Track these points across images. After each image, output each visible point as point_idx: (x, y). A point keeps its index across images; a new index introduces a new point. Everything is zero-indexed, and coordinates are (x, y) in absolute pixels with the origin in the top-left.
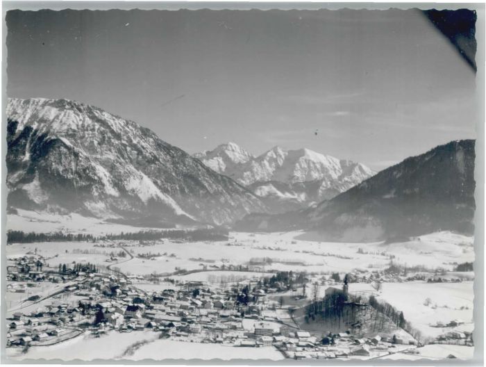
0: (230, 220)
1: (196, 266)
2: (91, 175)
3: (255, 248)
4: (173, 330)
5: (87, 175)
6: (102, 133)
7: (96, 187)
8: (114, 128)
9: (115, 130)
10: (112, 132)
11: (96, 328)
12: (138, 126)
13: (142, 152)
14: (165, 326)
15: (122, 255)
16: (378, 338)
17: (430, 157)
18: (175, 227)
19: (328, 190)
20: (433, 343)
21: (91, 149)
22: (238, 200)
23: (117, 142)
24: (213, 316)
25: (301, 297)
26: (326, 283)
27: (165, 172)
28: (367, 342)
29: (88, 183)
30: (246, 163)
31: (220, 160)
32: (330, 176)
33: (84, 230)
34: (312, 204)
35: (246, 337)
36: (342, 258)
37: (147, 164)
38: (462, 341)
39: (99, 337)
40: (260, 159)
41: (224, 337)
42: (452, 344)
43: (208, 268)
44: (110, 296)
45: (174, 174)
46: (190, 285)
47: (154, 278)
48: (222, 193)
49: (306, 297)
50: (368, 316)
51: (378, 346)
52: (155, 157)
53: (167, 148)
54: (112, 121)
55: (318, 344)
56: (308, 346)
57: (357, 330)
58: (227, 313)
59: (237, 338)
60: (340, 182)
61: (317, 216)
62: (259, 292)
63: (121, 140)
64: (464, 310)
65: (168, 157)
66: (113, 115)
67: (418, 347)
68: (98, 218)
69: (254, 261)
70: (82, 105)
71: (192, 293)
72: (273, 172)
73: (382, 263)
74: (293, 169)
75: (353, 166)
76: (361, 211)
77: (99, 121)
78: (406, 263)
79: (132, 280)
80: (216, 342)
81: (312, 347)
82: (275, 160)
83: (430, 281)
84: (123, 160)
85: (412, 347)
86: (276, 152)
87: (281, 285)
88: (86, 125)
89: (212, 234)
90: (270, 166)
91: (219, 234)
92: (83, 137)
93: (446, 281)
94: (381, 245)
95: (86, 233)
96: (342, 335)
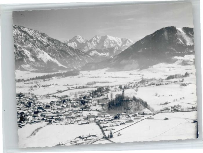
0: (80, 66)
1: (66, 88)
2: (22, 54)
3: (89, 77)
4: (53, 120)
5: (21, 54)
6: (25, 37)
7: (25, 59)
8: (30, 34)
9: (30, 35)
10: (29, 36)
11: (20, 124)
12: (40, 32)
13: (42, 43)
14: (50, 119)
15: (35, 86)
16: (137, 114)
17: (155, 35)
18: (58, 71)
19: (118, 50)
20: (159, 113)
21: (21, 43)
22: (83, 58)
23: (32, 40)
24: (70, 112)
25: (106, 99)
26: (117, 90)
27: (53, 50)
28: (133, 116)
29: (22, 57)
30: (85, 43)
31: (75, 43)
32: (118, 45)
33: (21, 77)
34: (112, 57)
35: (84, 119)
36: (123, 78)
37: (45, 47)
38: (170, 111)
39: (21, 127)
40: (90, 41)
41: (75, 121)
42: (166, 112)
43: (71, 88)
44: (28, 107)
45: (56, 50)
46: (62, 97)
47: (48, 96)
48: (76, 56)
49: (108, 98)
50: (133, 105)
51: (137, 117)
52: (48, 44)
53: (52, 40)
54: (29, 31)
55: (113, 119)
56: (109, 120)
57: (129, 111)
58: (76, 109)
59: (80, 120)
60: (122, 47)
61: (113, 62)
62: (90, 98)
63: (33, 39)
64: (171, 96)
65: (53, 44)
66: (29, 29)
67: (153, 115)
68: (27, 71)
69: (89, 83)
70: (16, 26)
71: (62, 102)
72: (96, 46)
73: (139, 79)
74: (103, 43)
75: (126, 40)
76: (130, 58)
77: (23, 32)
78: (148, 78)
79: (38, 98)
80: (71, 124)
81: (111, 121)
82: (96, 41)
83: (157, 85)
84: (35, 47)
85: (151, 115)
86: (96, 38)
87: (99, 94)
88: (18, 34)
89: (73, 73)
90: (95, 43)
91: (76, 73)
92: (18, 39)
93: (163, 84)
94: (138, 71)
95: (22, 78)
96: (123, 114)
